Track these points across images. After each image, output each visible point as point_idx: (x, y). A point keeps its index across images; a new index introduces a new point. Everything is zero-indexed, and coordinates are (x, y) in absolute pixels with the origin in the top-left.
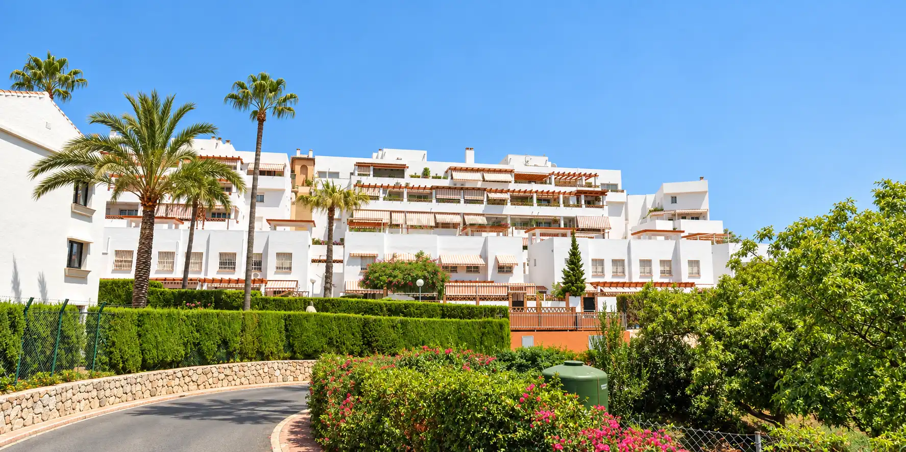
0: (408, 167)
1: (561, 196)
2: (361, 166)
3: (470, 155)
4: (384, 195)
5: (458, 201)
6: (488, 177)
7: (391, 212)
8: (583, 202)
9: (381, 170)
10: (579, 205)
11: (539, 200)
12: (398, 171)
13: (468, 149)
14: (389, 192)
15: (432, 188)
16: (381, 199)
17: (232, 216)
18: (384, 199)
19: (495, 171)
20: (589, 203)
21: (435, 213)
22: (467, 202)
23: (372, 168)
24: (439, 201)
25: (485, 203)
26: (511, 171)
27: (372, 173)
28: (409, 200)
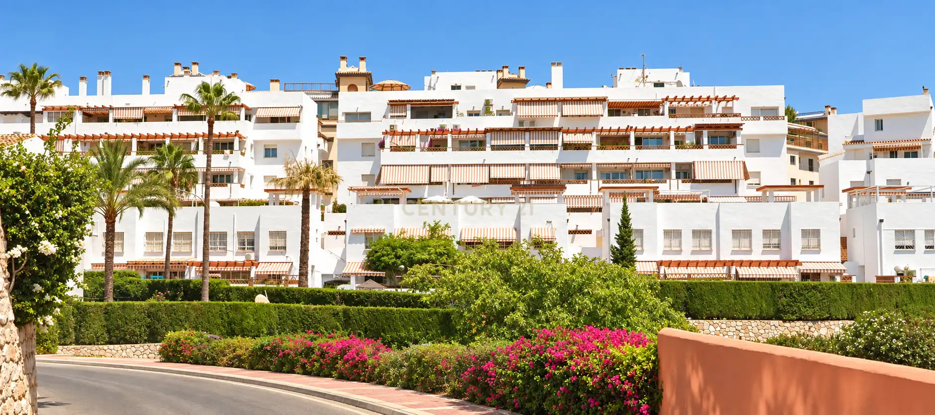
0: (457, 103)
1: (672, 134)
2: (395, 105)
3: (557, 73)
4: (423, 144)
5: (522, 147)
6: (568, 109)
7: (431, 166)
8: (705, 140)
9: (421, 110)
10: (698, 145)
11: (638, 141)
12: (443, 109)
13: (553, 64)
14: (431, 140)
15: (486, 131)
16: (417, 150)
17: (236, 180)
18: (422, 150)
19: (580, 101)
20: (715, 143)
21: (489, 165)
22: (532, 148)
23: (409, 107)
24: (494, 148)
25: (559, 148)
26: (604, 100)
27: (409, 113)
28: (454, 149)
